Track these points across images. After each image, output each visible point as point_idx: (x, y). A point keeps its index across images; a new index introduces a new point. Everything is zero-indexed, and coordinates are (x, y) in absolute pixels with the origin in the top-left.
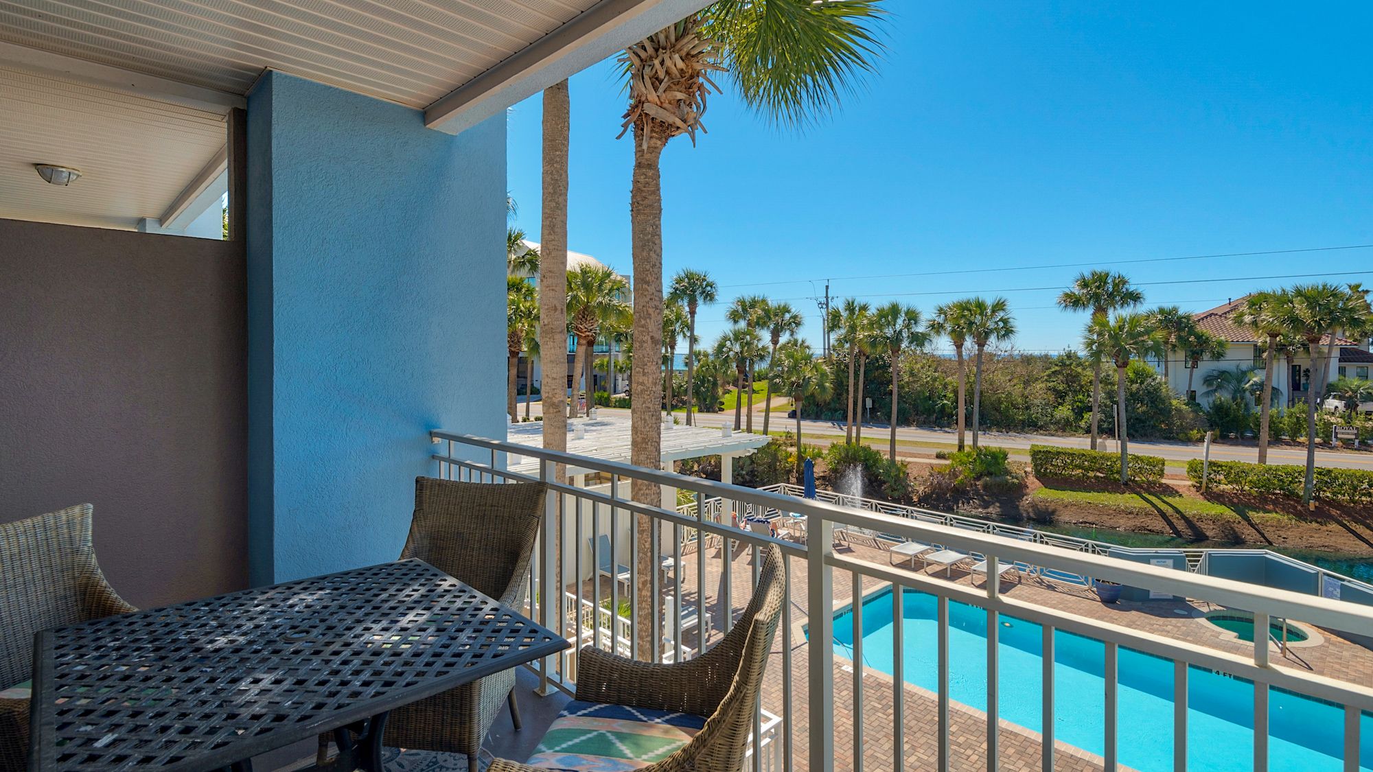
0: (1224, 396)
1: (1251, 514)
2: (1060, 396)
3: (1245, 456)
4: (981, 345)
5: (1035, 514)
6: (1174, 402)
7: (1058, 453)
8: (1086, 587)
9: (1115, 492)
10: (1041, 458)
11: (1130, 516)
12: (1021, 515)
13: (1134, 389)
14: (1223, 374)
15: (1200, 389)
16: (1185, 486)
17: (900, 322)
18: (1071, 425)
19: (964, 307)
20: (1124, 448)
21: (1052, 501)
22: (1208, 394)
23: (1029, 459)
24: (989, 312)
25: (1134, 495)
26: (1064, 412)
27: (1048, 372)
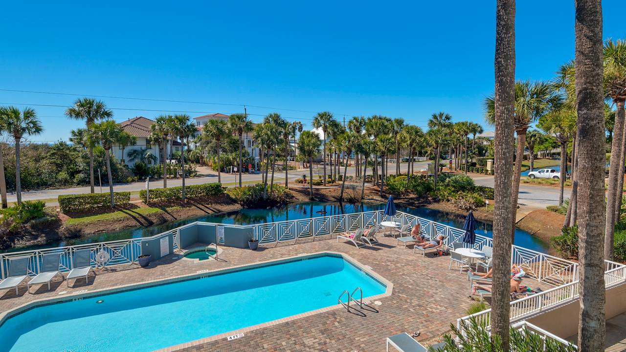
0: (137, 161)
1: (167, 209)
2: (59, 166)
3: (158, 185)
4: (18, 138)
5: (69, 234)
6: (118, 165)
7: (76, 198)
8: (131, 263)
9: (110, 212)
10: (65, 202)
11: (120, 222)
12: (61, 237)
13: (100, 160)
14: (135, 151)
15: (127, 159)
16: (139, 203)
18: (69, 182)
20: (111, 189)
21: (78, 225)
22: (131, 160)
23: (58, 204)
24: (22, 116)
25: (119, 212)
26: (63, 175)
27: (49, 154)
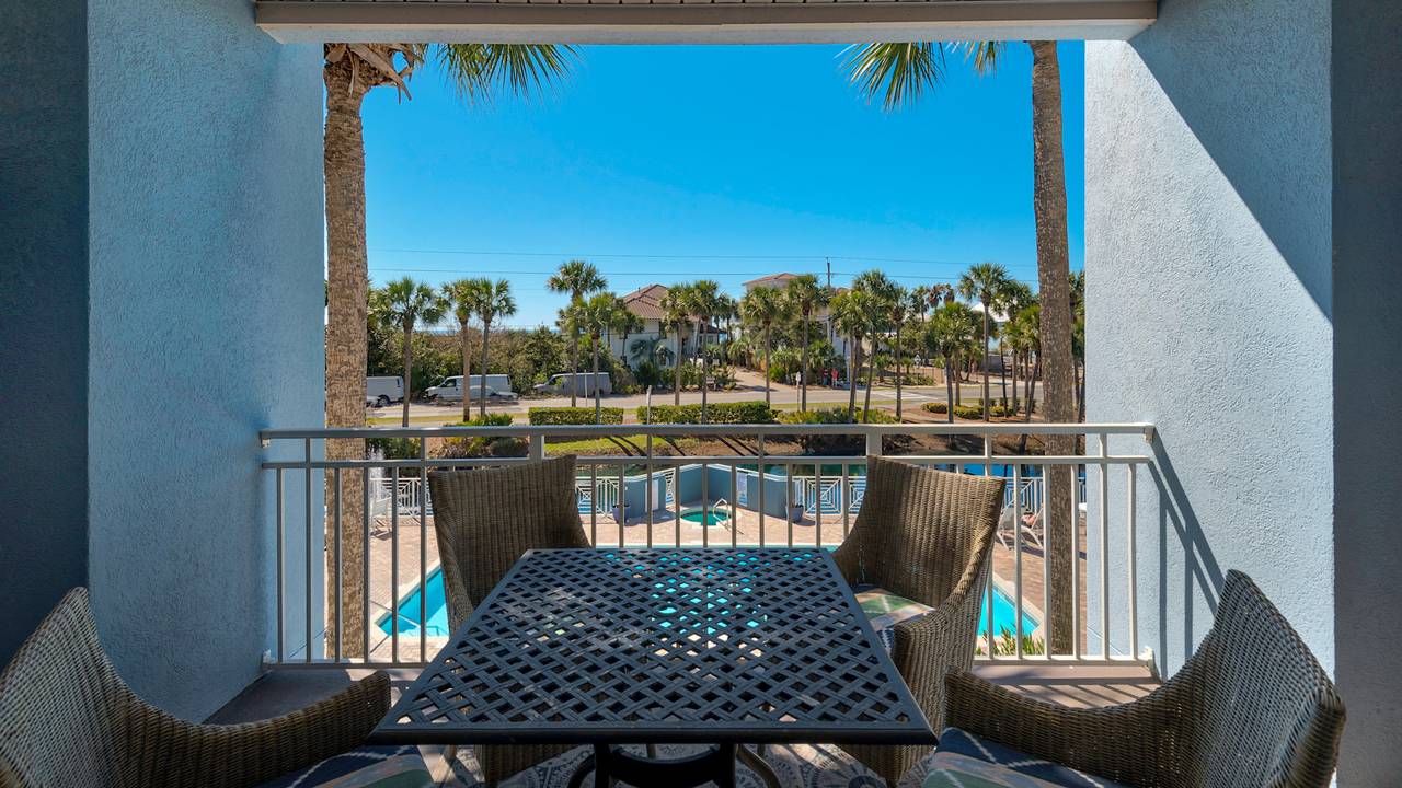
0: (644, 359)
1: (676, 441)
2: (538, 365)
3: (665, 400)
4: (487, 321)
6: (616, 365)
7: (551, 412)
10: (537, 417)
14: (642, 342)
15: (629, 355)
17: (412, 297)
19: (472, 286)
20: (598, 403)
22: (634, 358)
23: (528, 420)
24: (494, 291)
25: (606, 439)
27: (526, 345)
